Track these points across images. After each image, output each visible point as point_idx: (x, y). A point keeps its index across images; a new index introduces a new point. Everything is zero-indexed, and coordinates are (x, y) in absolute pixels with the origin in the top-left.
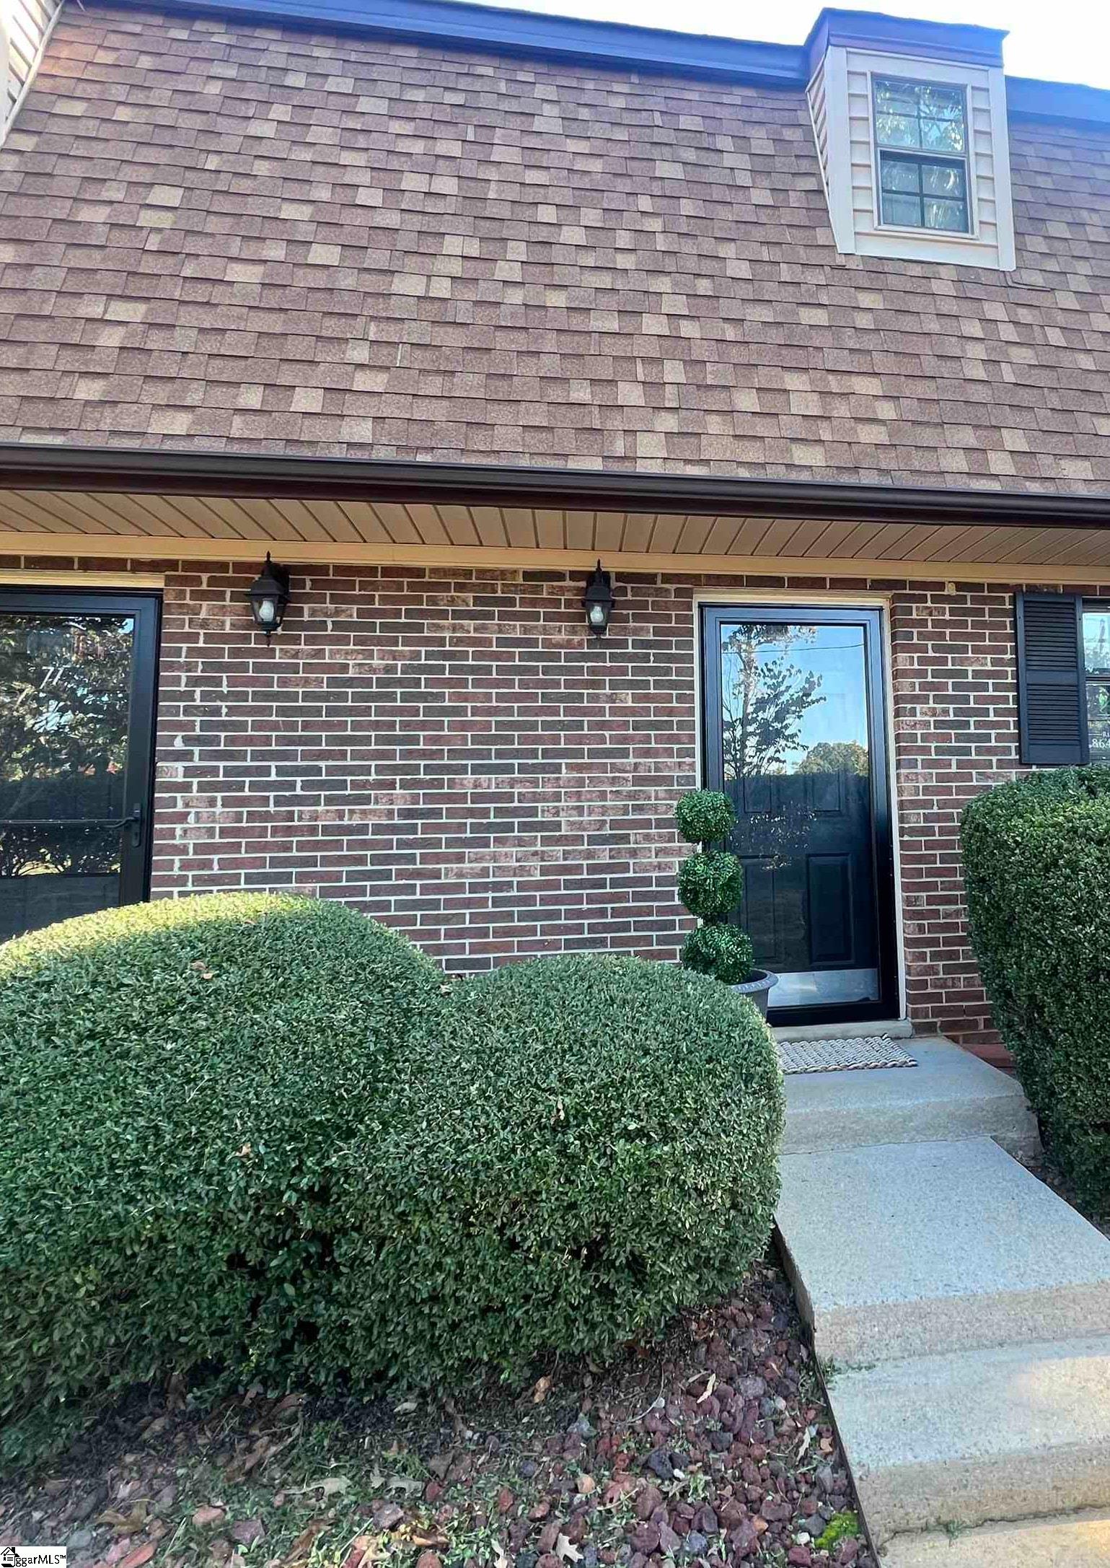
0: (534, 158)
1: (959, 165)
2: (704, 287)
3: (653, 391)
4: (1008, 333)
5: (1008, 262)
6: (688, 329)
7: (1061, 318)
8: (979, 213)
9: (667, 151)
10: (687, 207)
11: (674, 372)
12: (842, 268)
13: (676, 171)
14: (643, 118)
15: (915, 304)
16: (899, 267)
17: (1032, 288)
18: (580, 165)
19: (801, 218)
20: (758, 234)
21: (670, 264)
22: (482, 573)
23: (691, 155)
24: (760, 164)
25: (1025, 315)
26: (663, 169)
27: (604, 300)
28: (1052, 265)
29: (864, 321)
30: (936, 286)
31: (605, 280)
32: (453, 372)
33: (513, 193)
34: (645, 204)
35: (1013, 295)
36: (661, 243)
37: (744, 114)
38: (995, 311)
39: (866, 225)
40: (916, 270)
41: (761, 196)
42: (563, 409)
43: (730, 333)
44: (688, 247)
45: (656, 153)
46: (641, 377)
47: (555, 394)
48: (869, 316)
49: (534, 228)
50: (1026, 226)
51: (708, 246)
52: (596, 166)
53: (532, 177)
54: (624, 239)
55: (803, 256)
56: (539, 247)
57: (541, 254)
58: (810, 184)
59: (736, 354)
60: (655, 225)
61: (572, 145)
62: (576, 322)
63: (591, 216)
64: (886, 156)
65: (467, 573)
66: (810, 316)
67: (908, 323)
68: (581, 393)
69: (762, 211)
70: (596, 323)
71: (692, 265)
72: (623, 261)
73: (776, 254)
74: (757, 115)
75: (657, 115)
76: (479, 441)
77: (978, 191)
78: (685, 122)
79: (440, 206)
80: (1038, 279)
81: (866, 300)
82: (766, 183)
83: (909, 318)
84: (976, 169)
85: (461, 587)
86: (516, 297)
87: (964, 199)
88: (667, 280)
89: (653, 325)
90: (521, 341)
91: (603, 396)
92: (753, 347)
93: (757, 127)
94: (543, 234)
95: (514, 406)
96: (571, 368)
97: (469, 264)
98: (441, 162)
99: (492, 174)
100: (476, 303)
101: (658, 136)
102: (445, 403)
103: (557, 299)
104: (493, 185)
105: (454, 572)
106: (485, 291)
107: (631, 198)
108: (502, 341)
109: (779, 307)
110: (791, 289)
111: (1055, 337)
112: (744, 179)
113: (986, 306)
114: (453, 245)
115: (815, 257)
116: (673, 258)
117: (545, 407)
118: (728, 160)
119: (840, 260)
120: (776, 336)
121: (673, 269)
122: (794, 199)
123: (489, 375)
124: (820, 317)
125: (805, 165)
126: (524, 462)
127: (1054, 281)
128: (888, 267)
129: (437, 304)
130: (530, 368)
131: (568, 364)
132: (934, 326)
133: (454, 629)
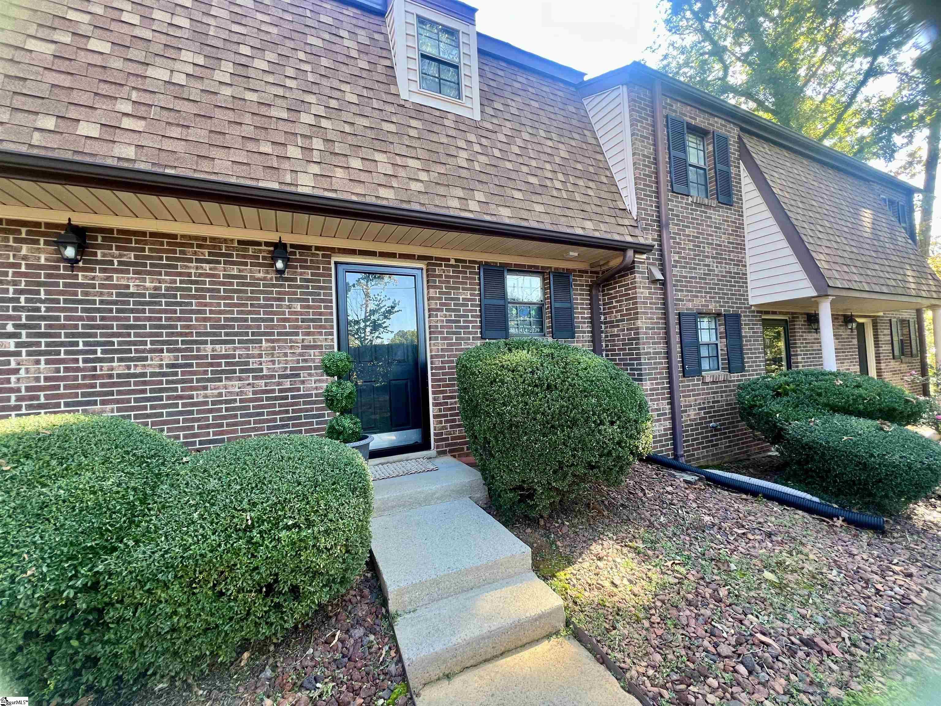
0: (238, 19)
1: (456, 67)
2: (333, 103)
3: (307, 152)
4: (477, 148)
5: (478, 117)
6: (324, 123)
7: (499, 145)
8: (465, 92)
9: (313, 31)
10: (324, 62)
11: (317, 144)
12: (403, 106)
13: (319, 43)
14: (300, 11)
15: (435, 128)
16: (430, 111)
17: (487, 130)
18: (264, 27)
19: (382, 78)
20: (362, 82)
21: (315, 89)
22: (213, 239)
23: (327, 36)
24: (362, 48)
25: (484, 141)
26: (311, 40)
27: (279, 102)
28: (495, 121)
29: (413, 133)
30: (446, 122)
31: (280, 91)
32: (188, 127)
33: (225, 35)
34: (301, 55)
35: (480, 132)
36: (311, 77)
37: (354, 21)
38: (472, 137)
39: (414, 87)
40: (437, 113)
41: (363, 64)
42: (256, 155)
43: (347, 129)
44: (324, 81)
45: (307, 30)
46: (300, 144)
47: (251, 146)
48: (416, 131)
49: (237, 56)
50: (486, 102)
51: (336, 84)
52: (274, 30)
53: (236, 28)
54: (290, 72)
55: (384, 97)
56: (241, 67)
57: (241, 71)
58: (387, 63)
59: (350, 140)
60: (308, 67)
61: (260, 16)
62: (263, 110)
63: (271, 56)
64: (424, 56)
65: (204, 239)
66: (387, 127)
67: (434, 138)
68: (266, 148)
69: (363, 71)
70: (274, 112)
71: (327, 92)
72: (289, 83)
73: (371, 94)
74: (361, 23)
75: (308, 11)
76: (205, 166)
77: (464, 81)
78: (323, 18)
79: (178, 33)
80: (489, 126)
81: (414, 123)
82: (366, 58)
83: (434, 134)
84: (464, 71)
85: (200, 246)
86: (227, 91)
87: (458, 84)
88: (314, 97)
89: (306, 118)
90: (231, 116)
91: (279, 151)
92: (359, 137)
93: (361, 30)
94: (243, 61)
95: (227, 150)
96: (261, 134)
97: (197, 68)
98: (178, 8)
99: (211, 21)
100: (202, 91)
101: (309, 22)
102: (183, 143)
103: (250, 96)
104: (212, 28)
105: (196, 238)
106: (207, 85)
107: (294, 52)
108: (218, 113)
109: (372, 120)
110: (377, 112)
111: (497, 153)
112: (354, 54)
113: (468, 134)
114: (186, 56)
115: (389, 99)
116: (317, 86)
117: (245, 153)
118: (346, 43)
119: (403, 103)
120: (370, 134)
121: (317, 92)
122: (380, 69)
123: (211, 131)
124: (392, 128)
125: (385, 53)
126: (233, 180)
127: (497, 128)
128: (424, 109)
129: (177, 87)
130: (236, 130)
131: (258, 131)
132: (444, 140)
133: (197, 268)
